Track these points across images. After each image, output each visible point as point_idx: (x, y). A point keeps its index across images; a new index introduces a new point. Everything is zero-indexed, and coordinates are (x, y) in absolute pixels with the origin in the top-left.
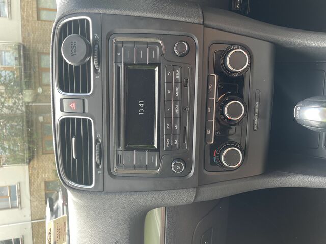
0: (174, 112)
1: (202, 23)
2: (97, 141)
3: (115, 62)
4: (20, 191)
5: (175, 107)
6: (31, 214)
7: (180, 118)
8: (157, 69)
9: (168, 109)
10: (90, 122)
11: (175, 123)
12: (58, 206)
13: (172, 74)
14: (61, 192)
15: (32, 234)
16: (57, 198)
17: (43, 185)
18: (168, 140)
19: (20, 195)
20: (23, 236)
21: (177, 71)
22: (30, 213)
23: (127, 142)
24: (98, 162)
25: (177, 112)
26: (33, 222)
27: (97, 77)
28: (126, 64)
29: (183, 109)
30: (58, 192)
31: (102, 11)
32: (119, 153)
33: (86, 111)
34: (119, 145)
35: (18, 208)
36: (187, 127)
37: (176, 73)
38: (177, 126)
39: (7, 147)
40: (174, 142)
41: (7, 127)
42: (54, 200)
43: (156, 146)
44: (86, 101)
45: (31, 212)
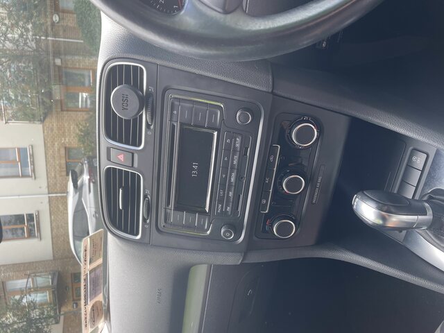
0: (230, 180)
1: (270, 90)
2: (145, 196)
3: (171, 120)
4: (32, 156)
5: (231, 175)
6: (48, 187)
7: (235, 186)
8: (216, 133)
9: (224, 176)
10: (139, 177)
11: (229, 190)
12: (82, 182)
13: (231, 142)
14: (87, 165)
15: (50, 209)
16: (82, 172)
17: (63, 151)
18: (220, 205)
19: (33, 162)
20: (38, 212)
21: (238, 139)
22: (46, 185)
23: (177, 202)
24: (146, 217)
25: (233, 180)
26: (50, 195)
27: (149, 133)
28: (182, 124)
29: (239, 178)
30: (82, 164)
31: (159, 62)
32: (168, 211)
33: (136, 165)
34: (168, 203)
35: (32, 177)
36: (241, 196)
37: (235, 140)
38: (231, 194)
39: (13, 98)
40: (226, 208)
41: (12, 70)
42: (78, 174)
43: (207, 210)
44: (136, 156)
45: (48, 184)
